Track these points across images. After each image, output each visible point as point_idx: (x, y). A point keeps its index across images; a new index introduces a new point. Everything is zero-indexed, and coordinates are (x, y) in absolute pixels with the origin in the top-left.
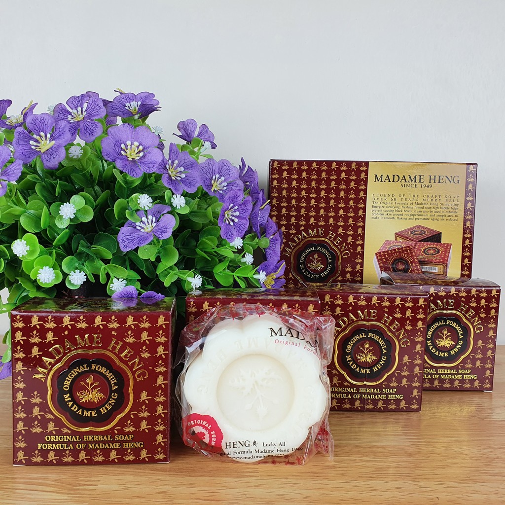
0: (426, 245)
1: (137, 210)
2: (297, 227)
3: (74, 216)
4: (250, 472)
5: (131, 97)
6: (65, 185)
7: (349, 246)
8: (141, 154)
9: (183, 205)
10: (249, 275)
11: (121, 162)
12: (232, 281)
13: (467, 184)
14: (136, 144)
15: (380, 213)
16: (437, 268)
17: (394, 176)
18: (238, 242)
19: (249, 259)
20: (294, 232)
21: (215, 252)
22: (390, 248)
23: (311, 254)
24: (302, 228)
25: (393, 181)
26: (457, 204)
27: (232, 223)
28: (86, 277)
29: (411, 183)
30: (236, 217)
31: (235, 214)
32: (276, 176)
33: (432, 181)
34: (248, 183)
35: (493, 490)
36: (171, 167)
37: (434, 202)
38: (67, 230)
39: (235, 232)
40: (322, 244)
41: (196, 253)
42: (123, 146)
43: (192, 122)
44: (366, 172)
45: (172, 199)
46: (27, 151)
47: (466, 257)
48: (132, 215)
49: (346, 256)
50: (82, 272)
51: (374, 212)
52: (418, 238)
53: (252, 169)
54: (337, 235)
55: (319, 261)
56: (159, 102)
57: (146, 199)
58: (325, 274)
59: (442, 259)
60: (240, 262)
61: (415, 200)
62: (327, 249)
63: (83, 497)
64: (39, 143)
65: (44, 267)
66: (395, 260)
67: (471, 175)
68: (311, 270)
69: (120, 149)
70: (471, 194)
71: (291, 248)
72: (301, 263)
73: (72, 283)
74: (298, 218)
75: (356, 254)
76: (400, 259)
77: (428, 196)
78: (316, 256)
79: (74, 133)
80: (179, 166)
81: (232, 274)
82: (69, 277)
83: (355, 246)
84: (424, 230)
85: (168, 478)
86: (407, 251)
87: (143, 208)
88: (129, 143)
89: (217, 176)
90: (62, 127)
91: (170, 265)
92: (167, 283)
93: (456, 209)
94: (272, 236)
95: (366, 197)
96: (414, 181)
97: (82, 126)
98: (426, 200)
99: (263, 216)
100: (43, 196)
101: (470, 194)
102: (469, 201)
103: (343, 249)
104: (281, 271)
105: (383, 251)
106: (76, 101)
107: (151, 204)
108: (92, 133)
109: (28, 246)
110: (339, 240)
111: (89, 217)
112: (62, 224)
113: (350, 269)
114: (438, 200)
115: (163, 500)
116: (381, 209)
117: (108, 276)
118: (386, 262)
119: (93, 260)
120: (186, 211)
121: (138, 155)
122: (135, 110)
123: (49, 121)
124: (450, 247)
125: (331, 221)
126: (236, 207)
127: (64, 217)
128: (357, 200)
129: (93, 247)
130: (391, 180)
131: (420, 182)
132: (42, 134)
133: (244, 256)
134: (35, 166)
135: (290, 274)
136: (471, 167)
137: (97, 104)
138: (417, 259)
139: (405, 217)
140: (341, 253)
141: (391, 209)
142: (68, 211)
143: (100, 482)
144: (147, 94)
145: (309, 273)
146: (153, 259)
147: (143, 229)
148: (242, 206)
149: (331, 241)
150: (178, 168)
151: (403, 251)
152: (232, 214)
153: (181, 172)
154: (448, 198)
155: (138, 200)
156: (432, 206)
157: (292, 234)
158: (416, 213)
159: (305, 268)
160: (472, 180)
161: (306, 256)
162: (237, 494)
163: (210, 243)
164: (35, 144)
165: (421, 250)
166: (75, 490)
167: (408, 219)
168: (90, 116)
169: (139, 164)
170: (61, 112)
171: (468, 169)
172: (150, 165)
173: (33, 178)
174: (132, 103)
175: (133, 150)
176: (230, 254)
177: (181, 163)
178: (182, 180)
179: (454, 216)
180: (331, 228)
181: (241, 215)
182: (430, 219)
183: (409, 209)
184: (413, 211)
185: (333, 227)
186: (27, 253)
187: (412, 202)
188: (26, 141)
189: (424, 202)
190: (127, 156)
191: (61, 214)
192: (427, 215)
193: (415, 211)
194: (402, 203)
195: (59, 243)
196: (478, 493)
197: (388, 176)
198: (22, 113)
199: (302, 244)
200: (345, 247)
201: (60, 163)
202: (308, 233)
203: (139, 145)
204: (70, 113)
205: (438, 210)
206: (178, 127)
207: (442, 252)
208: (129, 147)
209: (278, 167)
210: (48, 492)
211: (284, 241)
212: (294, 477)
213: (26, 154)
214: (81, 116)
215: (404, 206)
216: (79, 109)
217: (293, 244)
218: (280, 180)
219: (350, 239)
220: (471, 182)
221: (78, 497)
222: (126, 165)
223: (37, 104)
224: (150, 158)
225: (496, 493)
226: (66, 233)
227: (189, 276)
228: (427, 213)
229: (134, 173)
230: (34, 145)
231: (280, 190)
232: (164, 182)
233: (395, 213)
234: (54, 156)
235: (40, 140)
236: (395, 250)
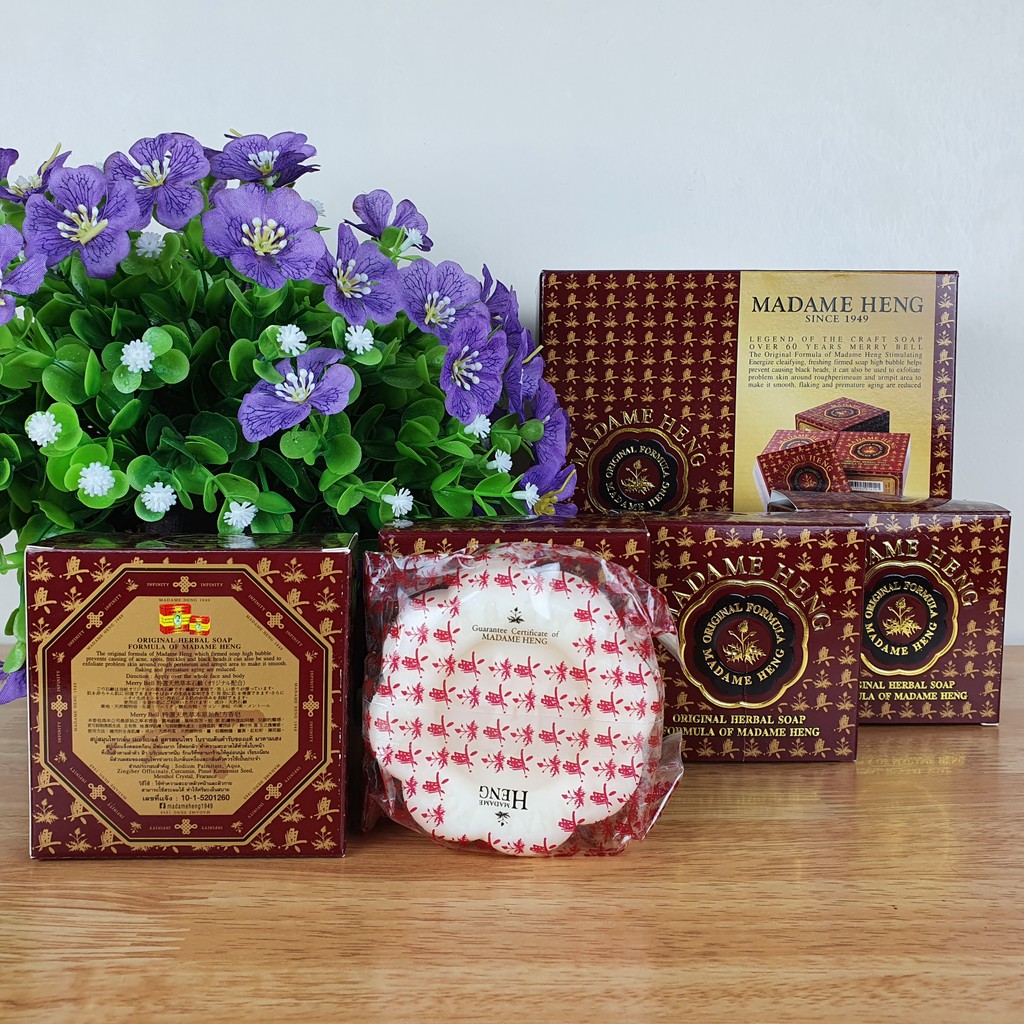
0: (859, 439)
1: (276, 362)
2: (599, 405)
3: (151, 367)
4: (514, 871)
5: (259, 143)
6: (130, 318)
7: (705, 444)
8: (283, 244)
9: (369, 348)
10: (504, 494)
11: (242, 257)
12: (469, 506)
13: (939, 313)
14: (272, 223)
15: (766, 374)
16: (882, 483)
17: (791, 299)
18: (480, 426)
19: (503, 462)
20: (592, 416)
21: (434, 449)
22: (786, 444)
23: (628, 460)
24: (609, 409)
25: (791, 310)
26: (919, 352)
27: (467, 387)
28: (175, 496)
29: (825, 313)
30: (476, 373)
31: (473, 367)
32: (555, 304)
33: (869, 308)
34: (498, 317)
35: (1006, 891)
36: (342, 273)
37: (872, 351)
38: (137, 401)
39: (474, 405)
40: (651, 441)
41: (396, 452)
42: (245, 228)
43: (383, 196)
44: (736, 293)
45: (347, 334)
46: (52, 242)
47: (940, 459)
48: (265, 369)
49: (698, 464)
50: (168, 486)
51: (752, 374)
52: (842, 424)
53: (505, 288)
54: (680, 422)
55: (643, 474)
56: (315, 150)
57: (293, 336)
58: (655, 501)
59: (893, 464)
60: (485, 469)
61: (835, 346)
62: (659, 450)
63: (178, 919)
64: (77, 227)
65: (92, 464)
66: (796, 471)
67: (945, 295)
68: (627, 493)
69: (239, 235)
70: (946, 332)
71: (586, 450)
72: (609, 481)
73: (148, 508)
74: (599, 388)
75: (718, 461)
76: (806, 467)
77: (861, 339)
78: (638, 464)
79: (147, 211)
80: (357, 270)
81: (469, 492)
82: (142, 496)
83: (715, 443)
84: (855, 407)
85: (350, 884)
86: (820, 450)
87: (287, 351)
88: (257, 222)
89: (436, 294)
90: (122, 193)
91: (346, 473)
92: (342, 506)
93: (917, 363)
94: (548, 417)
95: (735, 344)
96: (831, 309)
97: (161, 197)
98: (857, 347)
99: (530, 380)
100: (87, 338)
101: (944, 333)
102: (944, 347)
103: (691, 449)
104: (568, 488)
105: (773, 451)
106: (152, 148)
107: (304, 345)
108: (181, 210)
109: (60, 425)
110: (684, 431)
111: (180, 374)
112: (127, 386)
113: (706, 490)
114: (881, 347)
115: (342, 922)
116: (766, 366)
117: (220, 498)
118: (778, 474)
119: (189, 467)
120: (374, 360)
121: (275, 246)
122: (268, 168)
123: (95, 182)
124: (908, 441)
125: (667, 393)
126: (476, 353)
127: (130, 369)
128: (718, 350)
129: (189, 440)
130: (786, 308)
131: (844, 310)
132: (82, 208)
133: (492, 458)
134: (68, 274)
135: (587, 503)
136: (946, 278)
137: (191, 152)
138: (841, 466)
139: (816, 382)
140: (689, 457)
141: (787, 366)
142: (138, 356)
143: (212, 893)
144: (292, 136)
145: (624, 499)
146: (310, 461)
147: (290, 396)
148: (488, 351)
149: (667, 433)
150: (357, 275)
151: (813, 452)
152: (468, 366)
153: (362, 284)
154: (900, 342)
155: (278, 335)
156: (868, 359)
157: (589, 421)
158: (838, 374)
159: (617, 490)
160: (948, 304)
161: (618, 464)
162: (493, 908)
163: (425, 429)
164: (68, 228)
165: (850, 448)
166: (167, 906)
167: (820, 386)
168: (177, 176)
169: (278, 262)
170: (118, 170)
171: (939, 283)
172: (302, 264)
173: (63, 298)
174: (261, 154)
175: (265, 237)
176: (466, 453)
177: (363, 267)
178: (365, 300)
179: (914, 378)
180: (666, 407)
181: (487, 370)
182: (866, 385)
183: (822, 367)
184: (831, 369)
185: (670, 405)
186: (57, 438)
187: (828, 351)
188: (50, 224)
189: (852, 352)
190: (253, 248)
191: (124, 363)
192: (860, 378)
193: (835, 370)
194: (808, 355)
195: (122, 427)
196: (974, 896)
197: (779, 299)
198: (39, 173)
199: (609, 440)
200: (696, 446)
201: (118, 266)
202: (620, 419)
203: (278, 227)
204: (137, 173)
205: (881, 367)
206: (354, 207)
207: (892, 450)
208: (257, 230)
209: (557, 286)
210: (108, 910)
211: (573, 435)
212: (606, 877)
213: (51, 248)
214: (159, 176)
215: (813, 359)
216: (156, 163)
217: (591, 441)
218: (562, 313)
219: (705, 430)
220: (945, 309)
221: (171, 918)
222: (252, 265)
223: (70, 153)
224: (300, 250)
225: (1011, 896)
226: (135, 406)
227: (386, 492)
228: (859, 374)
229: (269, 281)
230: (66, 232)
231: (562, 332)
232: (329, 302)
233: (795, 373)
234: (106, 250)
235: (78, 221)
236: (796, 449)
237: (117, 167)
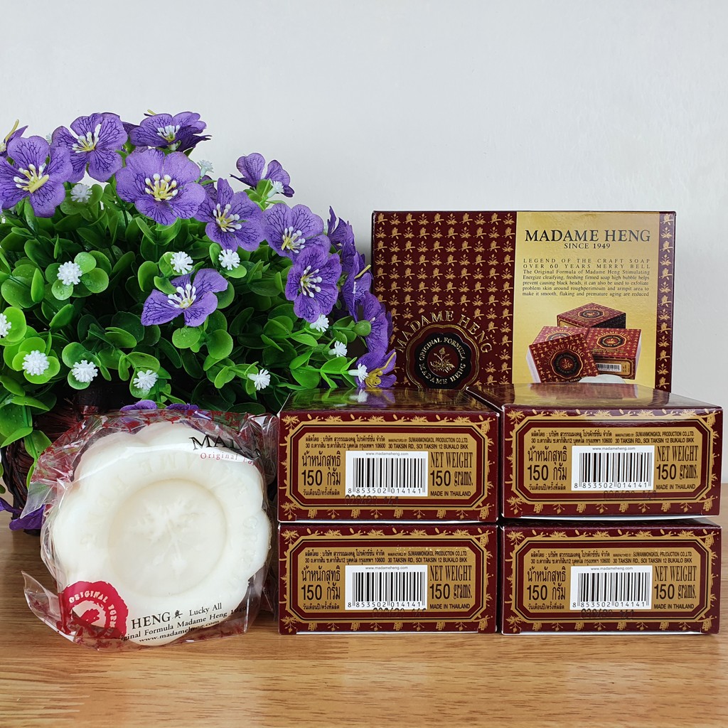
0: (604, 333)
1: (172, 278)
2: (415, 308)
3: (79, 281)
4: (335, 653)
5: (165, 120)
7: (491, 336)
8: (175, 193)
9: (236, 266)
10: (343, 371)
11: (144, 202)
12: (317, 380)
13: (662, 241)
14: (168, 178)
15: (535, 286)
16: (620, 365)
17: (554, 231)
18: (321, 323)
19: (340, 350)
20: (409, 316)
21: (290, 339)
22: (550, 337)
23: (436, 348)
24: (422, 311)
25: (553, 240)
26: (647, 270)
27: (312, 295)
28: (97, 370)
29: (579, 242)
30: (317, 284)
31: (315, 281)
32: (383, 235)
33: (610, 238)
34: (340, 244)
35: (698, 672)
36: (220, 213)
37: (613, 269)
38: (70, 305)
39: (317, 307)
41: (262, 343)
42: (148, 181)
43: (258, 158)
44: (513, 227)
45: (220, 256)
46: (9, 191)
47: (663, 348)
48: (163, 283)
49: (486, 351)
50: (91, 363)
51: (526, 286)
52: (591, 322)
53: (345, 223)
54: (473, 320)
55: (446, 358)
56: (206, 125)
57: (183, 259)
58: (455, 377)
59: (628, 352)
60: (327, 355)
61: (586, 266)
62: (458, 341)
63: (82, 688)
64: (28, 180)
65: (32, 352)
66: (558, 356)
67: (666, 229)
68: (435, 372)
69: (143, 186)
70: (667, 256)
71: (405, 340)
72: (421, 362)
73: (77, 379)
74: (415, 295)
75: (501, 350)
76: (565, 354)
77: (605, 261)
78: (443, 351)
79: (82, 168)
80: (233, 212)
81: (317, 370)
82: (72, 370)
83: (499, 336)
84: (600, 310)
85: (212, 661)
86: (575, 341)
87: (178, 271)
88: (156, 176)
89: (291, 229)
90: (61, 156)
91: (222, 358)
92: (219, 382)
93: (645, 278)
94: (374, 319)
95: (513, 264)
96: (583, 239)
97: (92, 158)
98: (602, 266)
99: (359, 289)
100: (36, 259)
101: (666, 256)
102: (665, 266)
103: (481, 340)
104: (390, 364)
105: (541, 341)
106: (86, 123)
107: (191, 267)
108: (106, 167)
109: (10, 323)
110: (476, 327)
111: (102, 286)
112: (62, 295)
113: (492, 370)
114: (619, 266)
115: (202, 691)
116: (536, 281)
117: (131, 369)
118: (545, 358)
119: (109, 351)
120: (241, 274)
121: (169, 194)
122: (172, 138)
123: (42, 149)
124: (639, 335)
125: (464, 299)
126: (317, 271)
127: (64, 283)
128: (500, 269)
129: (108, 331)
130: (550, 238)
131: (592, 240)
132: (32, 166)
133: (332, 347)
134: (22, 214)
135: (406, 378)
136: (667, 217)
137: (114, 126)
138: (591, 353)
139: (572, 291)
140: (479, 346)
141: (551, 280)
142: (70, 273)
143: (110, 668)
144: (189, 114)
145: (433, 376)
146: (195, 349)
147: (178, 303)
148: (326, 268)
149: (464, 328)
150: (232, 215)
151: (570, 342)
152: (311, 280)
153: (235, 222)
154: (633, 263)
155: (171, 259)
156: (610, 275)
157: (407, 319)
158: (588, 286)
159: (427, 369)
160: (668, 236)
161: (428, 351)
162: (315, 682)
163: (282, 326)
164: (21, 181)
165: (598, 339)
166: (73, 678)
167: (575, 294)
168: (103, 145)
169: (171, 206)
170: (62, 140)
171: (662, 220)
172: (187, 207)
173: (19, 231)
174: (166, 128)
175: (162, 188)
176: (312, 342)
177: (237, 209)
178: (237, 233)
179: (644, 289)
180: (463, 310)
181: (326, 282)
182: (609, 294)
183: (577, 281)
184: (583, 282)
185: (466, 308)
186: (7, 333)
187: (581, 269)
188: (9, 178)
189: (598, 270)
190: (154, 196)
191: (59, 278)
192: (603, 289)
193: (586, 283)
194: (566, 272)
195: (59, 325)
196: (674, 676)
197: (545, 232)
198: (4, 142)
199: (421, 333)
200: (485, 338)
201: (58, 207)
202: (430, 318)
203: (172, 180)
204: (75, 141)
205: (619, 281)
206: (237, 166)
207: (627, 341)
208: (157, 182)
209: (385, 223)
210: (31, 681)
211: (395, 329)
212: (401, 659)
213: (9, 195)
214: (91, 143)
215: (570, 275)
216: (89, 134)
217: (408, 334)
218: (388, 241)
219: (491, 326)
220: (666, 239)
221: (77, 687)
222: (151, 208)
223: (26, 127)
224: (187, 197)
225: (702, 676)
226: (69, 309)
227: (250, 372)
228: (604, 286)
229: (164, 219)
230: (20, 184)
231: (387, 256)
232: (210, 235)
233: (556, 286)
234: (48, 197)
235: (29, 176)
236: (558, 340)
237: (62, 137)
